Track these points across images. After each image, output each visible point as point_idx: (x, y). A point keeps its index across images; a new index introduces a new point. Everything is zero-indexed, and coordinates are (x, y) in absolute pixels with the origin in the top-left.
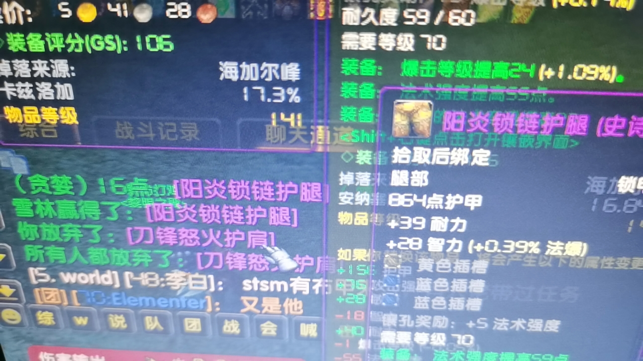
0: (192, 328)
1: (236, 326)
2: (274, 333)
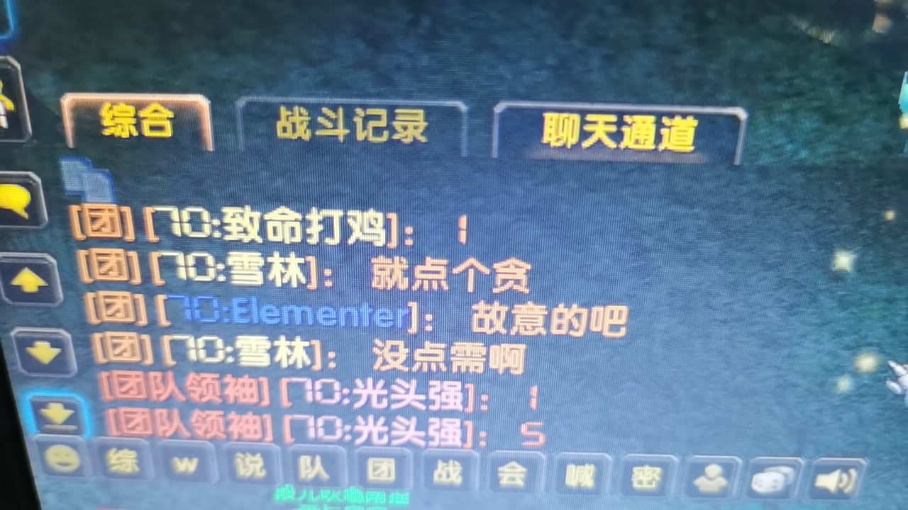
0: (379, 475)
1: (455, 471)
2: (520, 482)
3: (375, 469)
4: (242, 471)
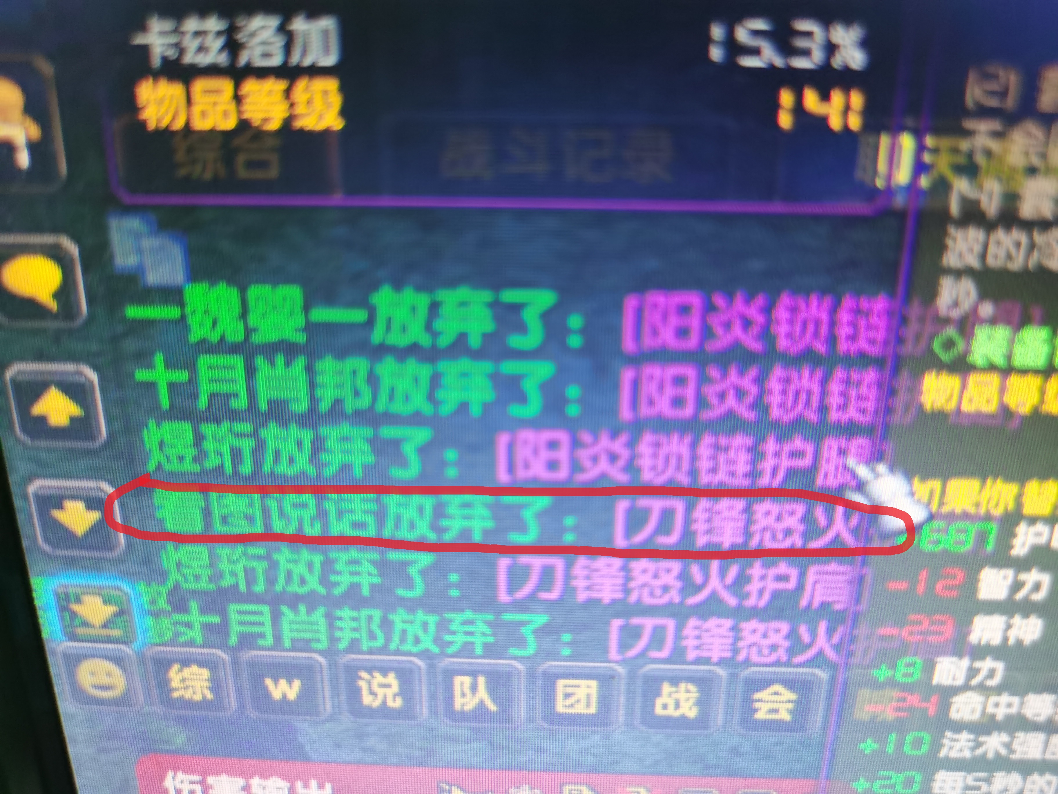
0: (573, 705)
1: (688, 699)
2: (785, 716)
3: (567, 696)
4: (367, 699)
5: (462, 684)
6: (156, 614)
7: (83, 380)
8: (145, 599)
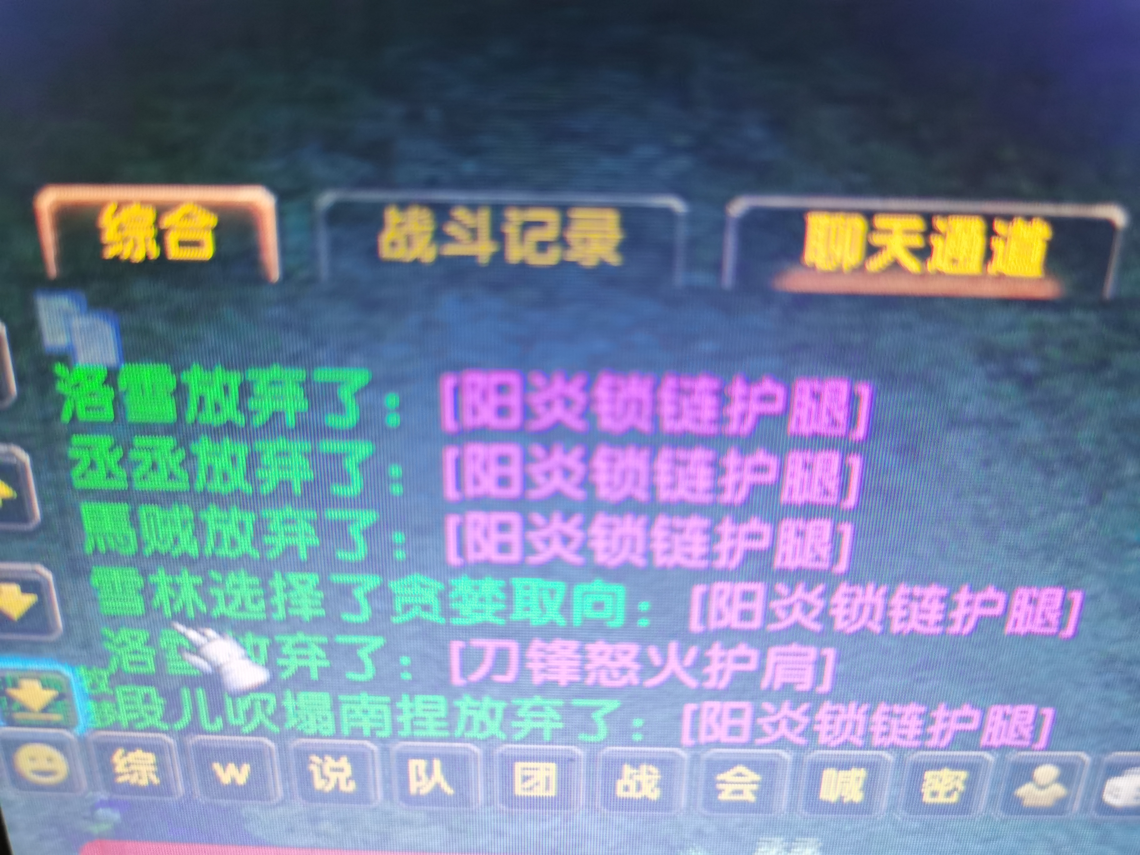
0: (532, 788)
1: (649, 781)
2: (749, 797)
3: (525, 779)
4: (319, 784)
5: (417, 768)
6: (98, 699)
7: (14, 461)
8: (86, 683)
